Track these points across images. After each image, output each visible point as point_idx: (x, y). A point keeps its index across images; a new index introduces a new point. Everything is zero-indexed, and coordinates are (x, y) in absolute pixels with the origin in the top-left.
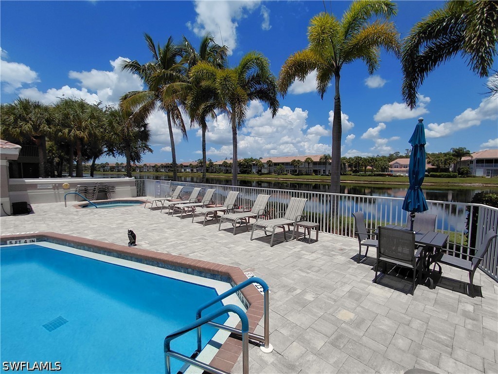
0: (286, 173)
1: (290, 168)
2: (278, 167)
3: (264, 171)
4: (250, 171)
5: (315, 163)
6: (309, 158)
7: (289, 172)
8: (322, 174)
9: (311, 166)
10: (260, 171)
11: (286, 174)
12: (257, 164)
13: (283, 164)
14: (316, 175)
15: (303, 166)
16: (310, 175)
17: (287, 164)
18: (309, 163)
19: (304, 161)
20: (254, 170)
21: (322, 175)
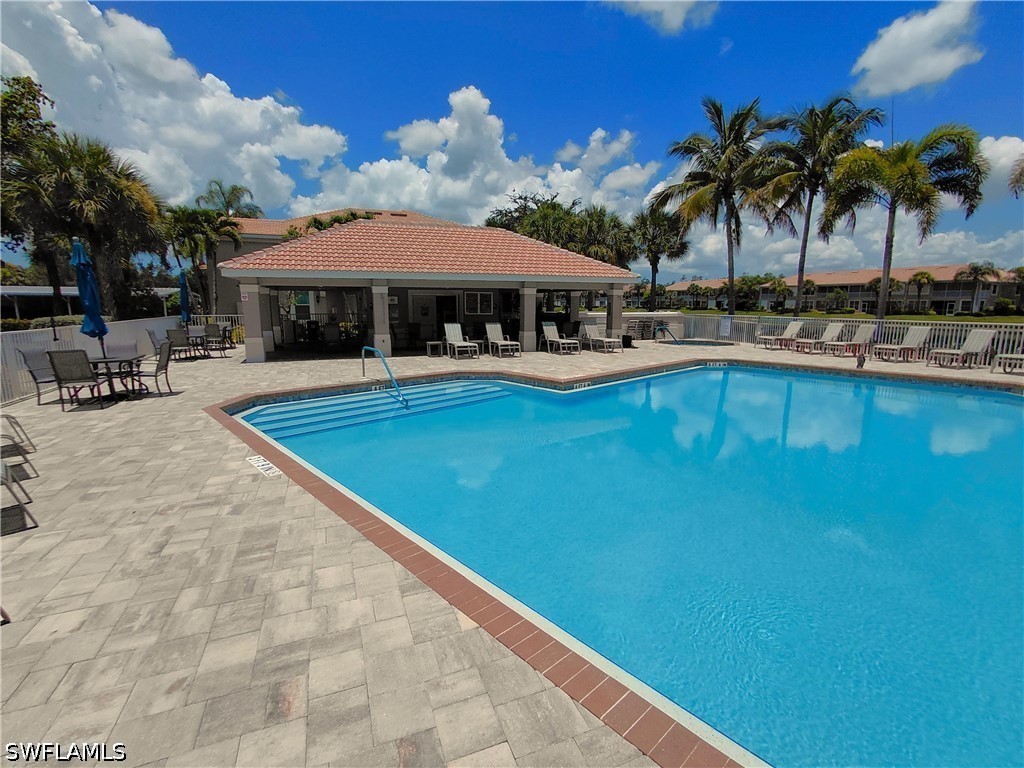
0: (849, 309)
1: (860, 298)
2: (831, 295)
3: (790, 304)
4: (754, 305)
5: (938, 286)
6: (922, 273)
7: (860, 306)
8: (960, 311)
9: (926, 291)
10: (781, 304)
11: (852, 312)
12: (775, 289)
13: (844, 287)
14: (939, 313)
15: (902, 292)
16: (921, 314)
17: (855, 288)
18: (920, 286)
19: (907, 281)
20: (764, 303)
21: (957, 315)
